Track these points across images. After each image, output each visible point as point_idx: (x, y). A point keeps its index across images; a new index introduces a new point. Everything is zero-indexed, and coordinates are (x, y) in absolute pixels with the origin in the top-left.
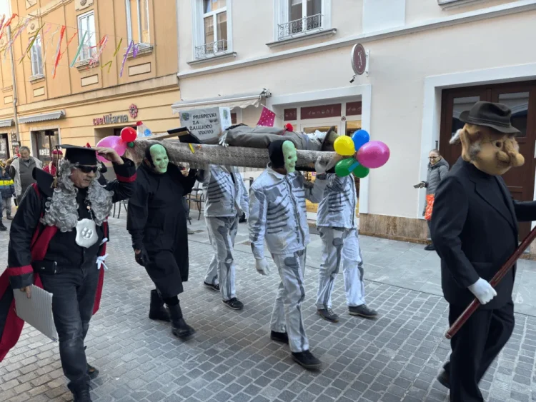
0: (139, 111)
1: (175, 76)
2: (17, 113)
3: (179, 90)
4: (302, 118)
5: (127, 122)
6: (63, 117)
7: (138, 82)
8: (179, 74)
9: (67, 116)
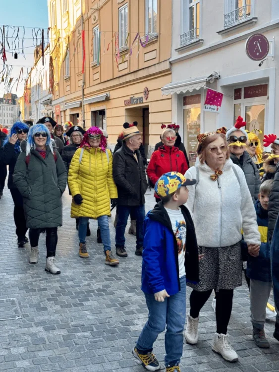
0: (150, 93)
1: (168, 62)
2: (84, 95)
3: (171, 74)
4: (245, 98)
5: (143, 103)
6: (107, 99)
7: (148, 67)
8: (171, 60)
9: (111, 98)
